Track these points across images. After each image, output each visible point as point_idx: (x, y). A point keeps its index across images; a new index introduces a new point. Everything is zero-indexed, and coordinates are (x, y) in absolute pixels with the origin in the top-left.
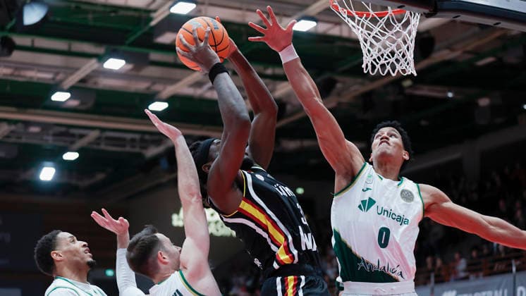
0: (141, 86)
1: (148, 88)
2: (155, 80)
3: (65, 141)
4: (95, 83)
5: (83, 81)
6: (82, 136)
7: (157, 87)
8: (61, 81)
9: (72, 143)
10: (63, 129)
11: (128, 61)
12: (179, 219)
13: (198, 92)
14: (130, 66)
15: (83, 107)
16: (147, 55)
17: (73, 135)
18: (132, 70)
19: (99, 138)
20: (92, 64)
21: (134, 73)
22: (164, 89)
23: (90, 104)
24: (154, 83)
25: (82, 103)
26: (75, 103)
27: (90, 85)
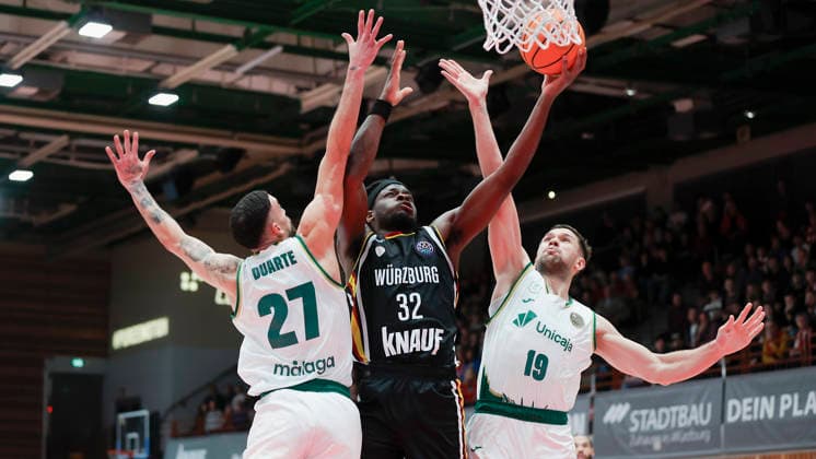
0: (138, 67)
1: (148, 71)
2: (159, 57)
3: (12, 152)
4: (64, 61)
5: (43, 56)
6: (40, 145)
7: (164, 69)
8: (10, 56)
9: (25, 154)
10: (10, 133)
11: (116, 28)
12: (190, 280)
13: (227, 78)
14: (120, 35)
15: (42, 99)
16: (148, 17)
17: (25, 143)
18: (123, 40)
19: (66, 149)
20: (60, 30)
21: (126, 45)
22: (175, 72)
23: (55, 93)
24: (158, 63)
25: (41, 92)
26: (29, 91)
27: (55, 63)
